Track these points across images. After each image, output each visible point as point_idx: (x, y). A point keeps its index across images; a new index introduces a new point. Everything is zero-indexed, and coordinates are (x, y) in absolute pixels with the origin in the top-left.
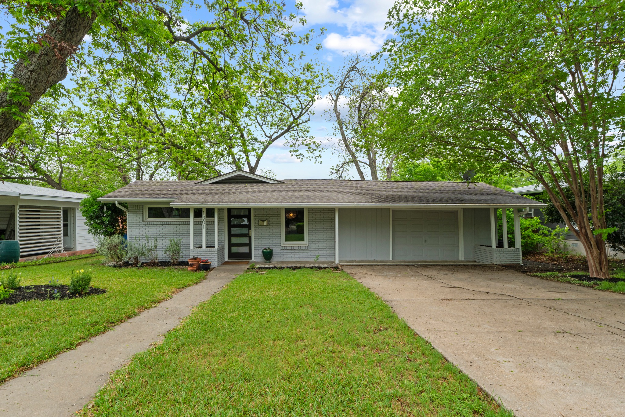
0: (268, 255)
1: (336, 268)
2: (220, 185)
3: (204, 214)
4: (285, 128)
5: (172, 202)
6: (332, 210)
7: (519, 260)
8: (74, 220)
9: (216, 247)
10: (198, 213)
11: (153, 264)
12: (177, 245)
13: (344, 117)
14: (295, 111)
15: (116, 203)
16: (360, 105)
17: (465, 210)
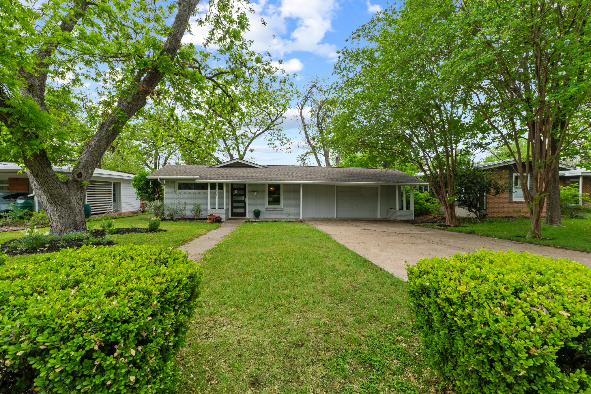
0: (257, 214)
1: (301, 221)
2: (225, 168)
3: (217, 187)
4: (265, 128)
5: (197, 179)
6: (298, 186)
7: (413, 217)
8: (120, 191)
9: (225, 208)
10: (213, 186)
11: (184, 219)
12: (199, 206)
13: (307, 121)
14: (273, 116)
15: (159, 179)
16: (318, 114)
17: (382, 186)
